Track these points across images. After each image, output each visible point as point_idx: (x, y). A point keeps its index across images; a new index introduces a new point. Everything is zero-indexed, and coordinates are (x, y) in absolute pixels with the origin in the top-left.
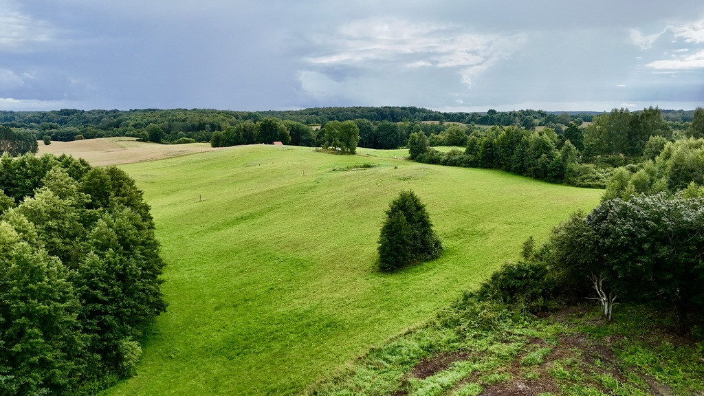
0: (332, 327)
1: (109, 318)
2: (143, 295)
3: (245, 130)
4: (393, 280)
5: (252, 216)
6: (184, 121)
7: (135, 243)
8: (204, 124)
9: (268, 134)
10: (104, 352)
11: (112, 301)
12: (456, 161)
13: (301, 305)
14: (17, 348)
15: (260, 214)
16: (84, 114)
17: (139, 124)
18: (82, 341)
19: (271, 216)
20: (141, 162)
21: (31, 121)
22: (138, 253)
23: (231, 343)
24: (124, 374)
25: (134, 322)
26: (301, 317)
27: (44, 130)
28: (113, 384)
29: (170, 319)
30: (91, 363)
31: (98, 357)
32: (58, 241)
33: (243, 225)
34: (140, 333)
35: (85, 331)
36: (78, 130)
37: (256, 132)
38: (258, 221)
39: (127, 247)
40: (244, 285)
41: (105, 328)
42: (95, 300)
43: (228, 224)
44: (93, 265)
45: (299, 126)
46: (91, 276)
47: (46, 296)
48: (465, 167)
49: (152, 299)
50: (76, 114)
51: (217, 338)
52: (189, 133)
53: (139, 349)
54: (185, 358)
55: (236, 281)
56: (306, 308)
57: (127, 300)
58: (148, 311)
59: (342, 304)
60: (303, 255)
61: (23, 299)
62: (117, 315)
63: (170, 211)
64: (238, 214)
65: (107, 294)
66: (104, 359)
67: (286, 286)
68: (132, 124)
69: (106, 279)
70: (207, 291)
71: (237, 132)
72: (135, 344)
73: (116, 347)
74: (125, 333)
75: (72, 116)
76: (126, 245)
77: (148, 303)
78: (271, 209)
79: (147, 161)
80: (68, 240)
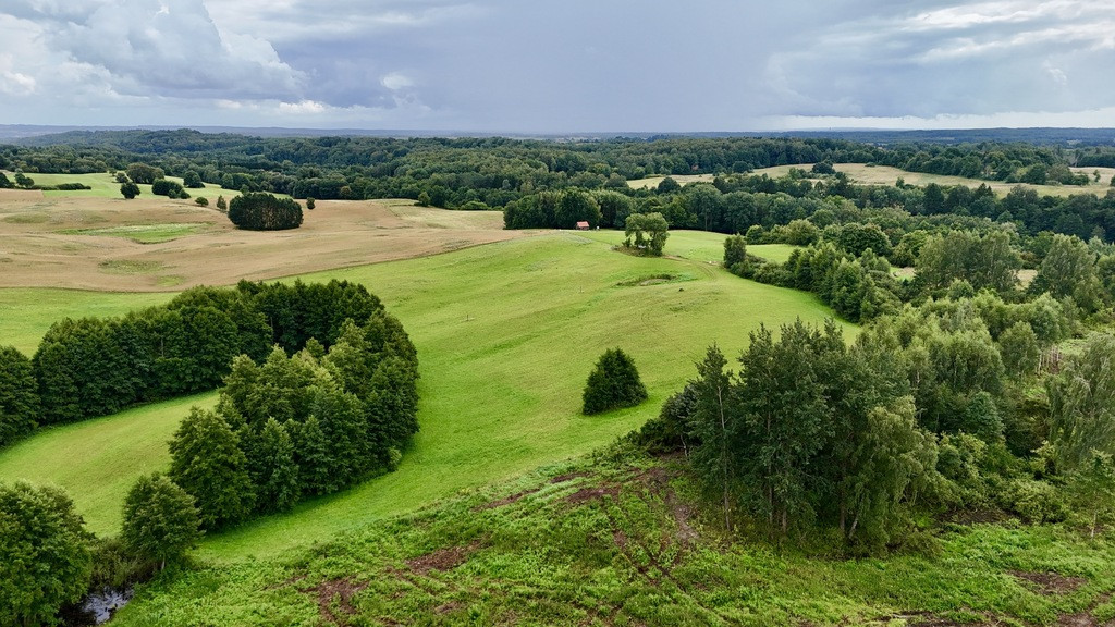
0: (526, 452)
1: (383, 433)
2: (403, 420)
3: (544, 202)
4: (588, 421)
5: (509, 345)
6: (477, 170)
7: (399, 384)
8: (502, 178)
9: (571, 211)
10: (380, 454)
11: (384, 423)
12: (770, 277)
13: (512, 435)
14: (338, 445)
15: (518, 343)
16: (350, 145)
17: (419, 172)
18: (368, 446)
19: (526, 346)
20: (416, 257)
21: (284, 155)
22: (401, 391)
23: (458, 457)
24: (391, 469)
25: (398, 437)
26: (509, 443)
27: (304, 177)
28: (384, 474)
29: (423, 436)
30: (373, 459)
31: (376, 456)
32: (351, 378)
33: (499, 354)
34: (400, 445)
35: (369, 440)
36: (343, 179)
37: (558, 208)
38: (513, 351)
39: (394, 387)
40: (480, 415)
41: (380, 439)
42: (375, 421)
43: (487, 352)
44: (375, 400)
45: (615, 197)
46: (372, 407)
47: (351, 419)
48: (779, 286)
49: (409, 422)
50: (339, 144)
51: (451, 453)
52: (481, 190)
53: (400, 455)
54: (427, 463)
55: (475, 411)
56: (515, 437)
57: (394, 423)
58: (406, 430)
59: (540, 437)
60: (534, 392)
61: (340, 419)
62: (387, 431)
63: (436, 332)
64: (498, 341)
65: (382, 418)
66: (379, 459)
67: (508, 419)
68: (410, 171)
69: (382, 409)
70: (452, 417)
71: (535, 205)
72: (397, 451)
73: (386, 451)
74: (392, 444)
75: (334, 148)
76: (394, 385)
77: (407, 426)
78: (529, 338)
79: (421, 256)
80: (357, 377)
